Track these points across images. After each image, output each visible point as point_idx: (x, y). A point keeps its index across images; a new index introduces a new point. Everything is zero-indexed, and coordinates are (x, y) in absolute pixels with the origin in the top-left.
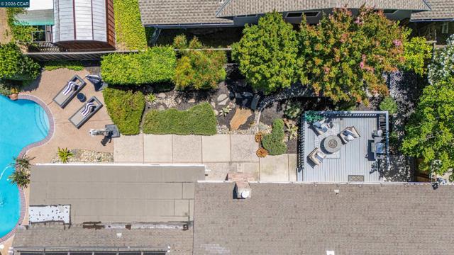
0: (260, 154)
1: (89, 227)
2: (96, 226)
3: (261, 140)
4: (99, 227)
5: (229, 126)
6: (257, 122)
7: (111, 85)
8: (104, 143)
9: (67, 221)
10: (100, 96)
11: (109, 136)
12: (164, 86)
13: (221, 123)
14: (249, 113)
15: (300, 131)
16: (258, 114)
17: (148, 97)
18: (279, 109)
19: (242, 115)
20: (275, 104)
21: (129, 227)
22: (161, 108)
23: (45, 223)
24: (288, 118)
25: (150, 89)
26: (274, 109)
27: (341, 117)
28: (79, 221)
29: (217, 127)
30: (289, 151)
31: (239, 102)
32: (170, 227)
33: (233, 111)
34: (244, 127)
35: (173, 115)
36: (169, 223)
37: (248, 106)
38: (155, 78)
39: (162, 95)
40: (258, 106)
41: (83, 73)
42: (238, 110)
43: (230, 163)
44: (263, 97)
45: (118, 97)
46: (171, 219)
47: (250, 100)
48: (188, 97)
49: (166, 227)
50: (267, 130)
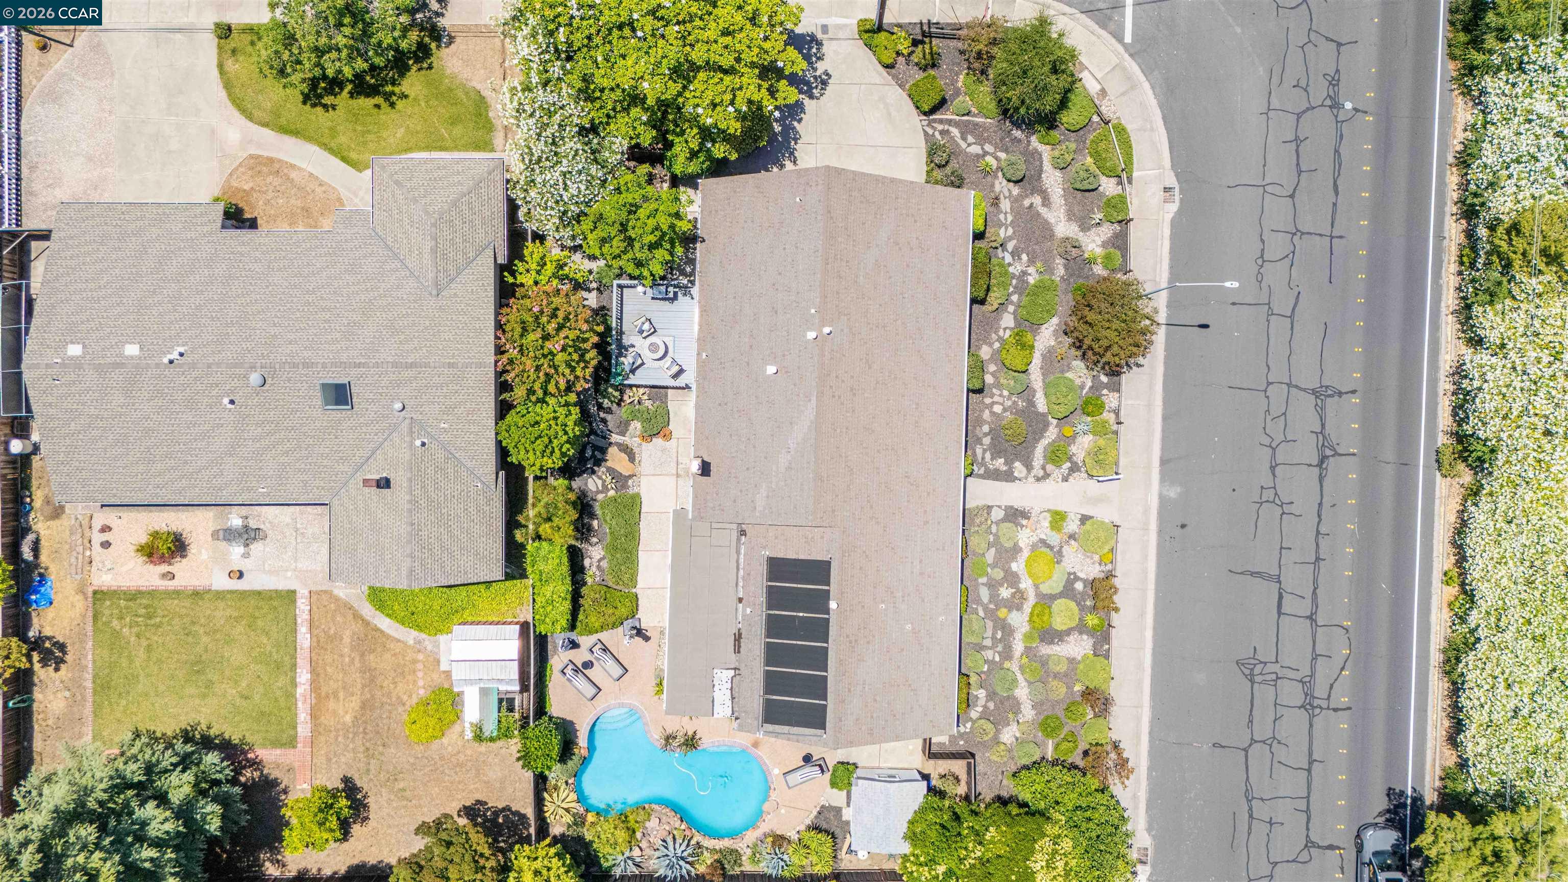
0: (668, 437)
1: (739, 647)
2: (738, 638)
3: (649, 436)
4: (740, 635)
5: (630, 477)
6: (625, 440)
7: (572, 627)
8: (647, 639)
9: (732, 673)
10: (586, 641)
11: (640, 632)
12: (575, 558)
13: (625, 486)
14: (613, 451)
15: (638, 386)
16: (615, 438)
17: (589, 580)
18: (609, 411)
19: (615, 459)
20: (602, 415)
21: (740, 600)
22: (604, 564)
23: (733, 698)
24: (621, 400)
25: (579, 577)
26: (609, 417)
27: (621, 333)
28: (732, 659)
29: (631, 491)
30: (664, 401)
31: (598, 462)
32: (742, 551)
33: (610, 470)
34: (631, 456)
35: (612, 549)
36: (738, 552)
37: (603, 451)
38: (565, 568)
39: (587, 562)
40: (604, 438)
41: (558, 660)
42: (609, 464)
43: (678, 476)
44: (593, 432)
45: (589, 616)
46: (734, 550)
47: (596, 448)
48: (590, 529)
49: (742, 556)
50: (636, 426)
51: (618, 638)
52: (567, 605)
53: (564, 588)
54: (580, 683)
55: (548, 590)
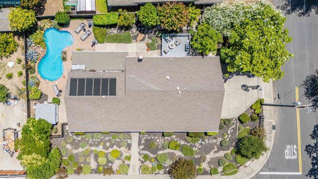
0: (148, 50)
1: (91, 71)
2: (94, 71)
3: (148, 45)
5: (136, 40)
6: (146, 39)
7: (95, 25)
8: (92, 46)
9: (84, 69)
10: (91, 30)
11: (94, 44)
12: (113, 26)
13: (134, 39)
14: (143, 35)
15: (161, 42)
16: (147, 36)
17: (108, 30)
18: (154, 34)
19: (141, 36)
20: (153, 32)
21: (104, 71)
22: (112, 34)
23: (77, 70)
24: (158, 37)
25: (108, 27)
27: (176, 36)
28: (88, 69)
29: (132, 40)
30: (158, 49)
31: (140, 32)
33: (138, 35)
34: (142, 40)
35: (117, 36)
36: (117, 70)
37: (143, 33)
38: (111, 23)
39: (113, 29)
40: (147, 32)
41: (85, 22)
42: (140, 34)
43: (138, 53)
44: (148, 30)
45: (98, 30)
47: (144, 30)
48: (122, 30)
50: (150, 41)
51: (92, 38)
52: (101, 24)
53: (106, 22)
54: (80, 28)
55: (105, 18)
